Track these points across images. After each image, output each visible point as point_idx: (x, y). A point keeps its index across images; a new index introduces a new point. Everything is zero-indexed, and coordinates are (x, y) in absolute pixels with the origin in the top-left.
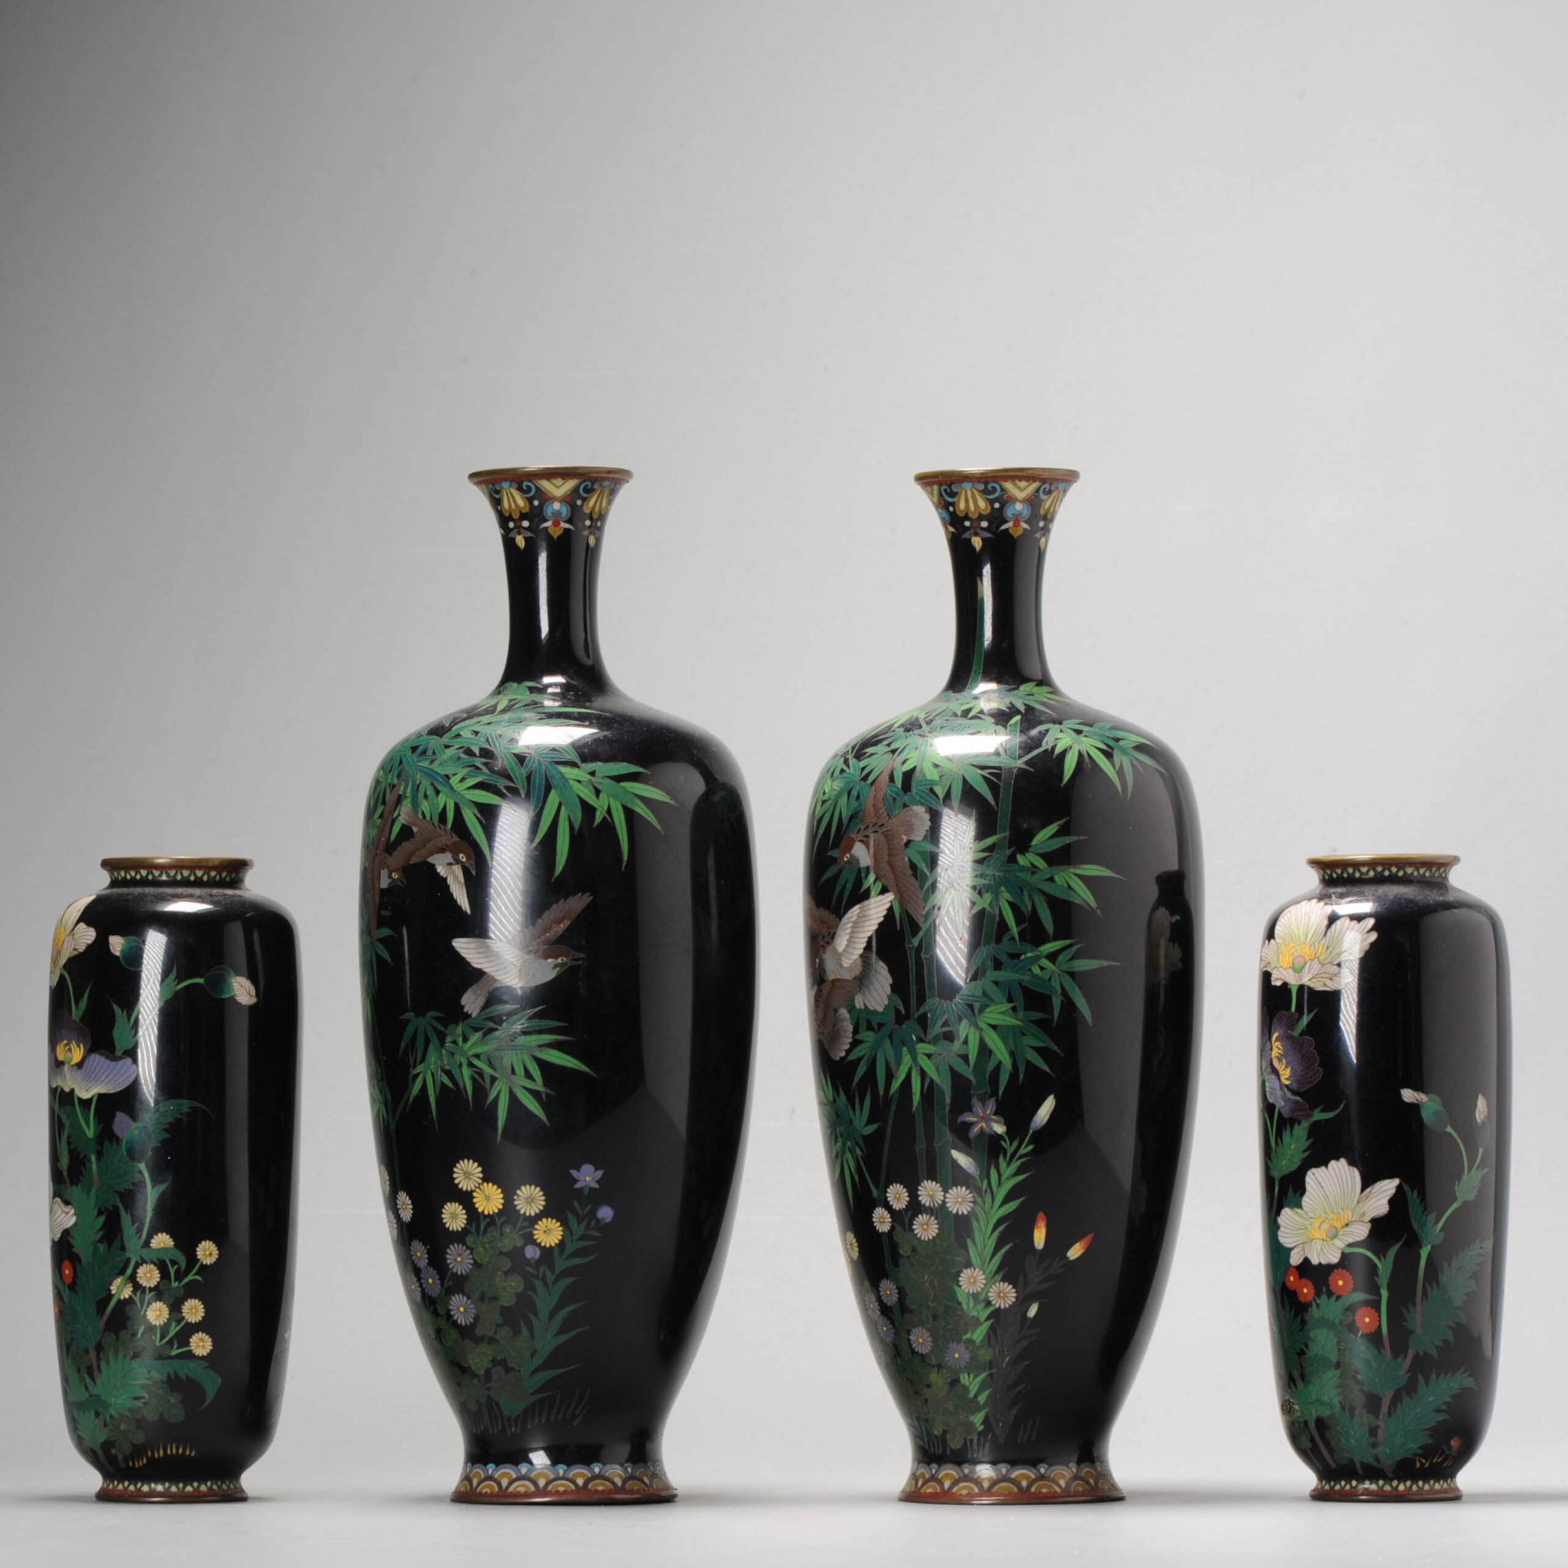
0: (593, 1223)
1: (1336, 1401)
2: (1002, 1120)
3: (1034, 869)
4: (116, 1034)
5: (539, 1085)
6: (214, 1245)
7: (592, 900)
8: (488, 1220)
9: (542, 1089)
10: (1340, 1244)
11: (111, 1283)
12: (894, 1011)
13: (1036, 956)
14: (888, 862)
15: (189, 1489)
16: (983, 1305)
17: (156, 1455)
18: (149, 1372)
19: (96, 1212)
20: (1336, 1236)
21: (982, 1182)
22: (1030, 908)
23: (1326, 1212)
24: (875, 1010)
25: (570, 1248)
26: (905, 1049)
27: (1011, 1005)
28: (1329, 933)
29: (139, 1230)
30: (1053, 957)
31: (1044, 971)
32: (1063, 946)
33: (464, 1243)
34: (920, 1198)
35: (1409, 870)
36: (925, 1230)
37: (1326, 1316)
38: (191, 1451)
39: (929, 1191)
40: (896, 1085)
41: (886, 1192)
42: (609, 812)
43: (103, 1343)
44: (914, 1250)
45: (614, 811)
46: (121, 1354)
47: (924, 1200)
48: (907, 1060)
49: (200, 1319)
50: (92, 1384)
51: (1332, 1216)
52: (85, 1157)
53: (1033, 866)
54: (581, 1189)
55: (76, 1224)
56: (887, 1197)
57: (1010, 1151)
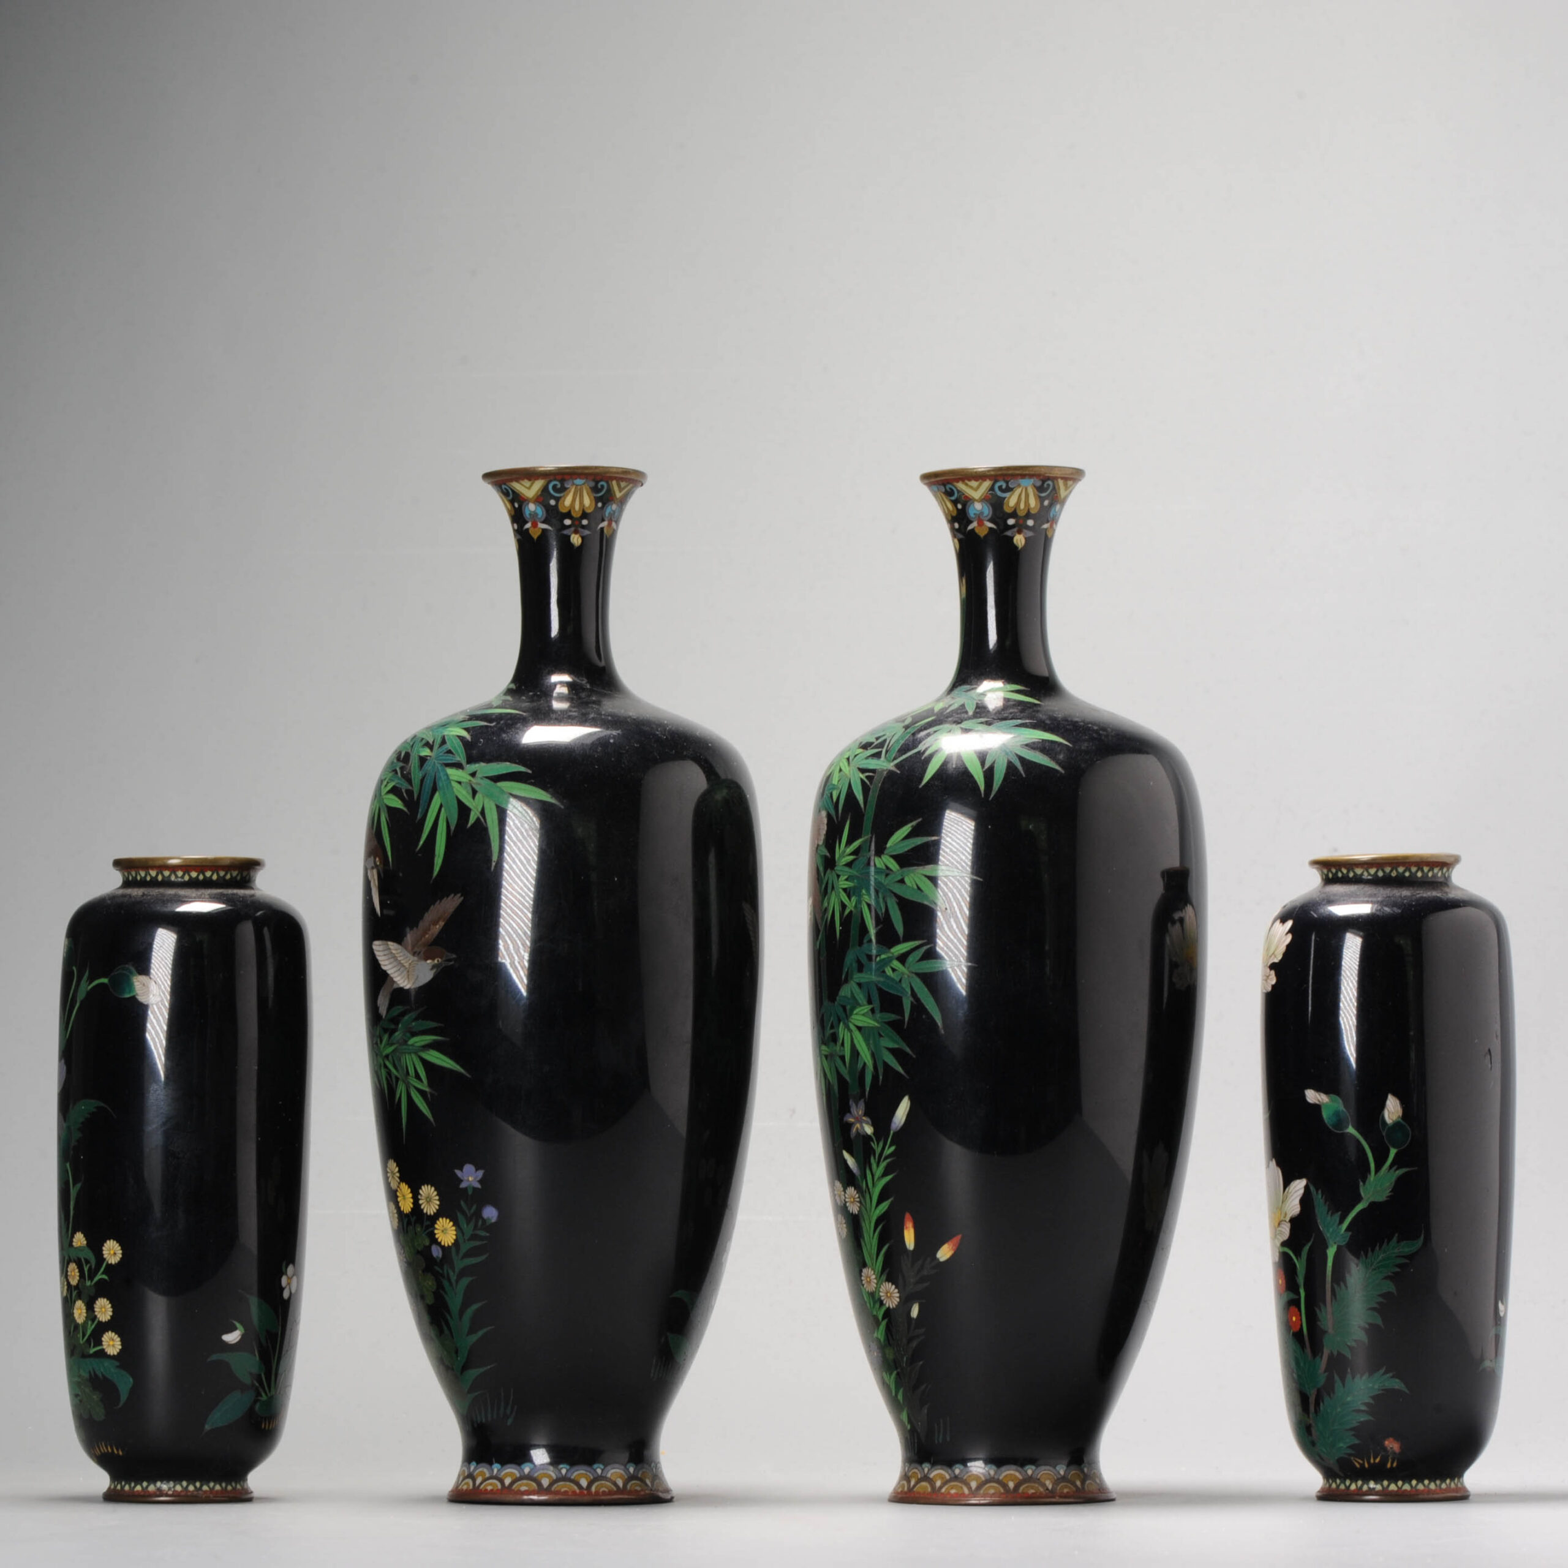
0: (480, 1223)
2: (871, 1121)
3: (888, 871)
5: (424, 1087)
6: (118, 1245)
7: (463, 901)
9: (427, 1089)
13: (888, 958)
21: (863, 1183)
22: (884, 910)
25: (465, 1247)
27: (870, 1007)
30: (903, 958)
31: (896, 973)
32: (912, 947)
35: (1359, 871)
42: (483, 812)
45: (487, 811)
49: (109, 1318)
53: (887, 868)
54: (466, 1189)
57: (878, 1152)
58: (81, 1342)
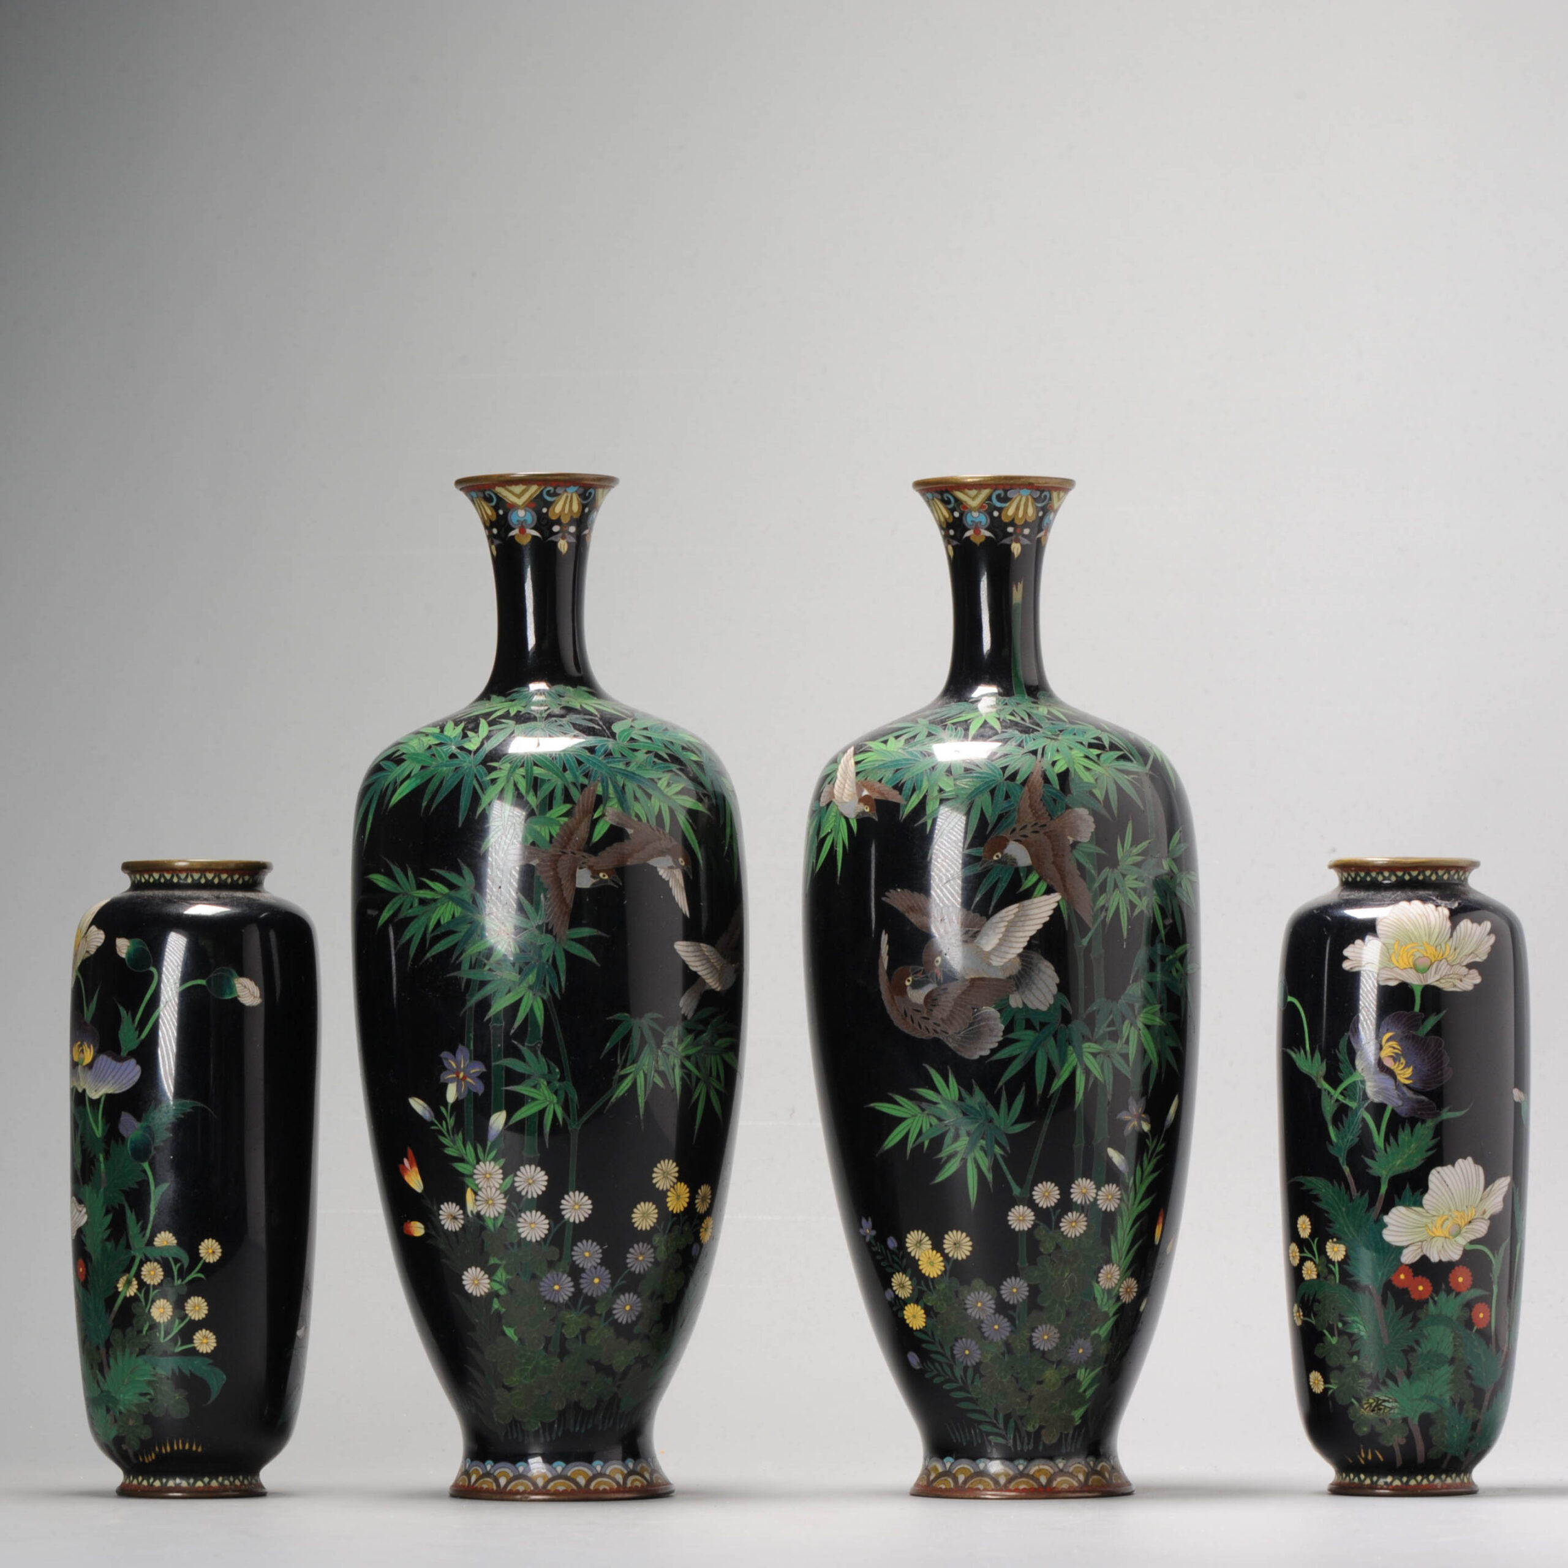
1: (1447, 1397)
2: (1149, 1119)
4: (121, 1035)
6: (217, 1243)
8: (675, 1218)
9: (723, 1090)
10: (1462, 1241)
11: (117, 1281)
12: (1060, 1010)
13: (1174, 958)
14: (1054, 863)
15: (200, 1484)
16: (1114, 1300)
17: (164, 1451)
19: (104, 1210)
20: (1459, 1233)
21: (1129, 1179)
23: (1450, 1210)
24: (1037, 1009)
26: (1070, 1048)
27: (1160, 1006)
28: (1455, 934)
29: (144, 1229)
33: (650, 1242)
34: (1072, 1196)
36: (1074, 1227)
37: (1444, 1313)
38: (197, 1448)
39: (1083, 1189)
40: (1057, 1084)
41: (1033, 1190)
43: (111, 1339)
44: (1058, 1247)
46: (128, 1351)
47: (1076, 1197)
48: (1072, 1059)
49: (204, 1316)
50: (104, 1380)
51: (1456, 1213)
52: (95, 1156)
55: (87, 1223)
56: (1032, 1196)
57: (1151, 1147)
58: (162, 1340)
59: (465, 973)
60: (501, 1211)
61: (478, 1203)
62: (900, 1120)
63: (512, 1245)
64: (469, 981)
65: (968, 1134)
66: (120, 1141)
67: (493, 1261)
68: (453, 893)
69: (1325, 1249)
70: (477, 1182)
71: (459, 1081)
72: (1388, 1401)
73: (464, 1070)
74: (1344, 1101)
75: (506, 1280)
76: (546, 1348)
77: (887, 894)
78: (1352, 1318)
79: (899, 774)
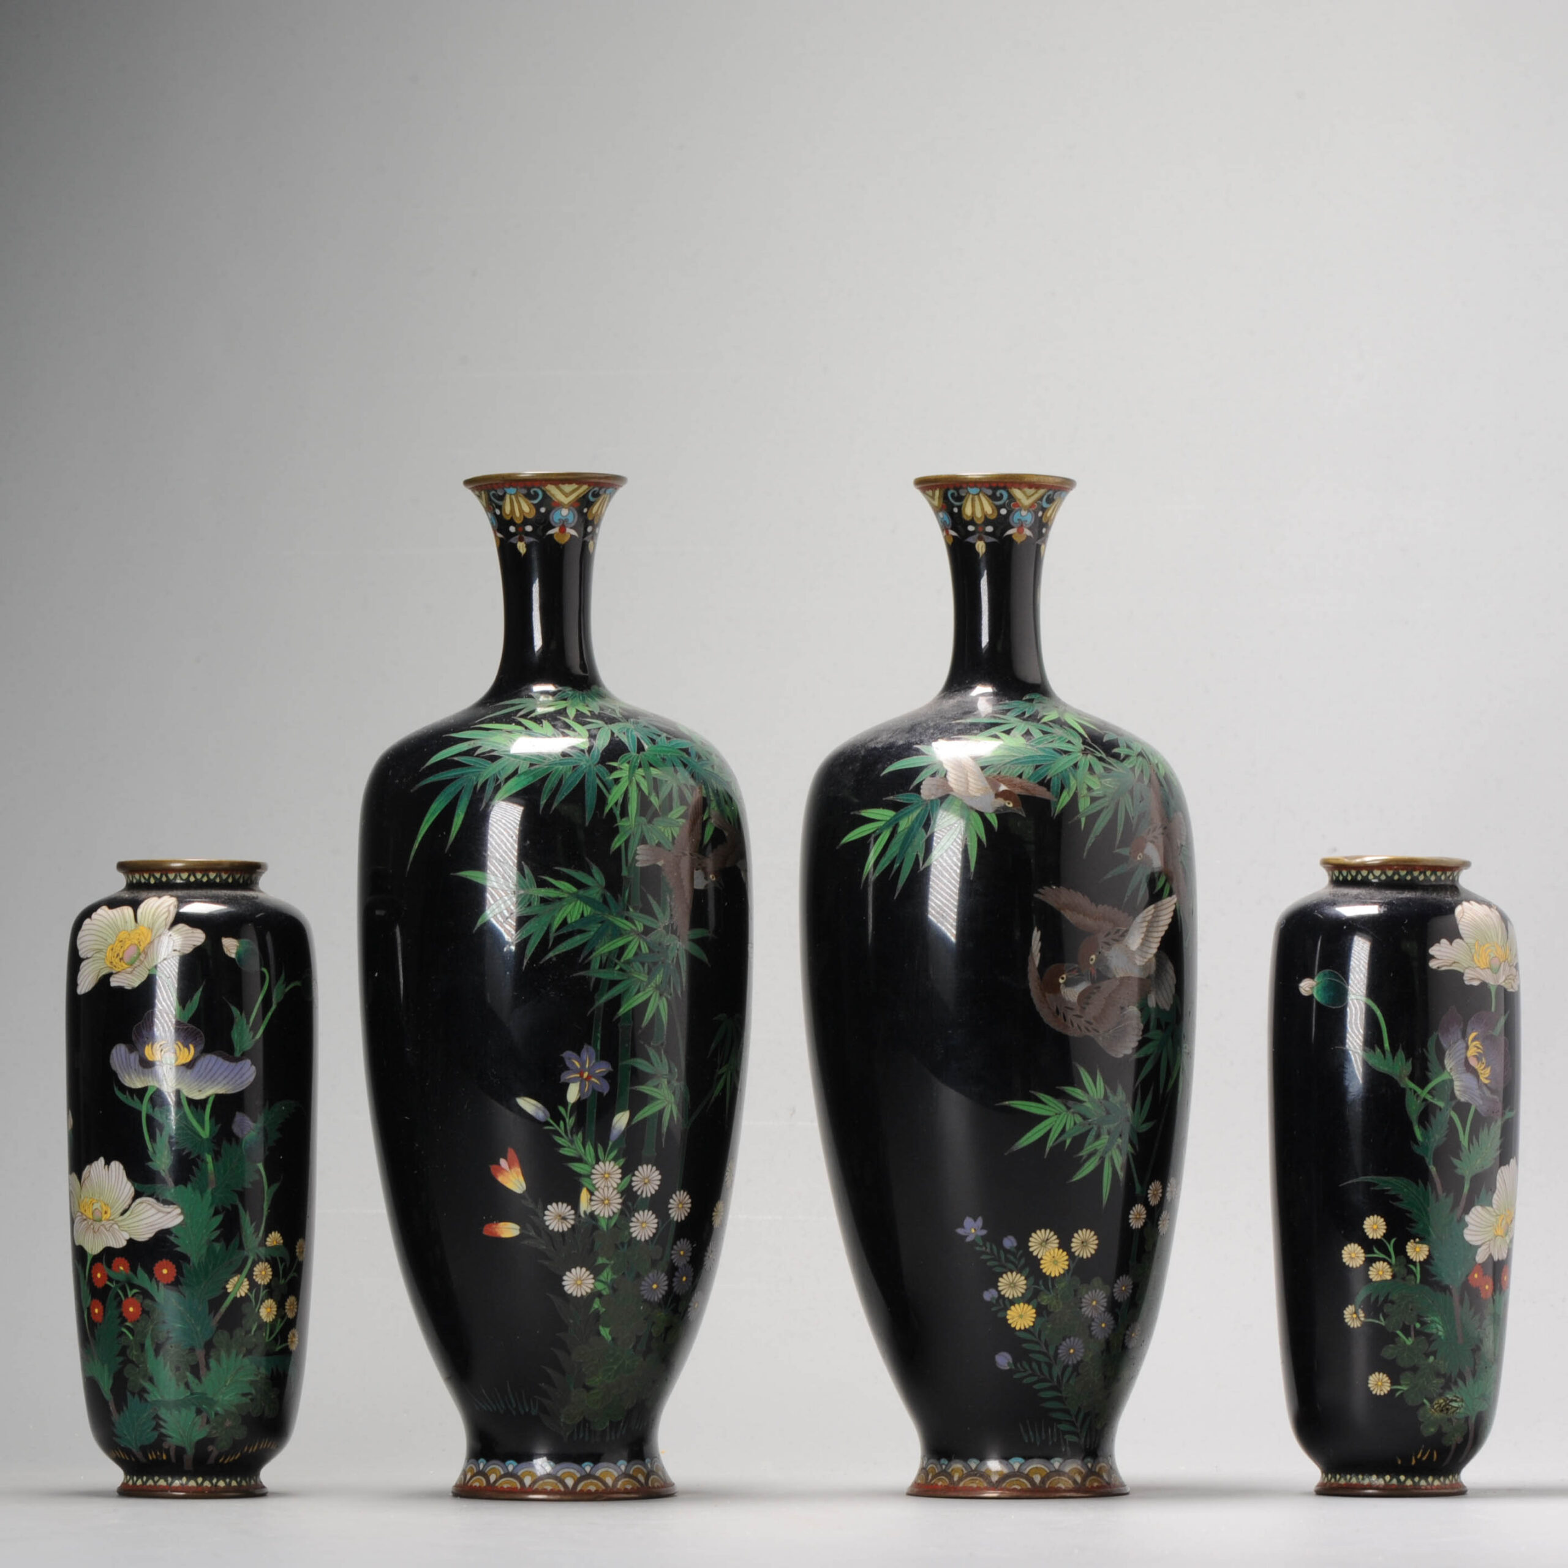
4: (235, 1036)
11: (227, 1282)
18: (258, 1369)
19: (212, 1211)
29: (256, 1229)
41: (1147, 1189)
43: (214, 1341)
46: (234, 1352)
50: (196, 1381)
52: (198, 1157)
55: (182, 1223)
56: (1146, 1194)
59: (595, 972)
60: (616, 1210)
61: (593, 1203)
62: (1041, 1119)
63: (623, 1244)
64: (598, 980)
65: (1109, 1133)
66: (234, 1142)
67: (601, 1260)
68: (581, 892)
69: (1405, 1249)
70: (594, 1182)
71: (582, 1081)
72: (1455, 1401)
73: (589, 1070)
74: (1431, 1100)
75: (612, 1280)
76: (634, 1347)
77: (1040, 890)
78: (1432, 1318)
79: (1041, 771)
